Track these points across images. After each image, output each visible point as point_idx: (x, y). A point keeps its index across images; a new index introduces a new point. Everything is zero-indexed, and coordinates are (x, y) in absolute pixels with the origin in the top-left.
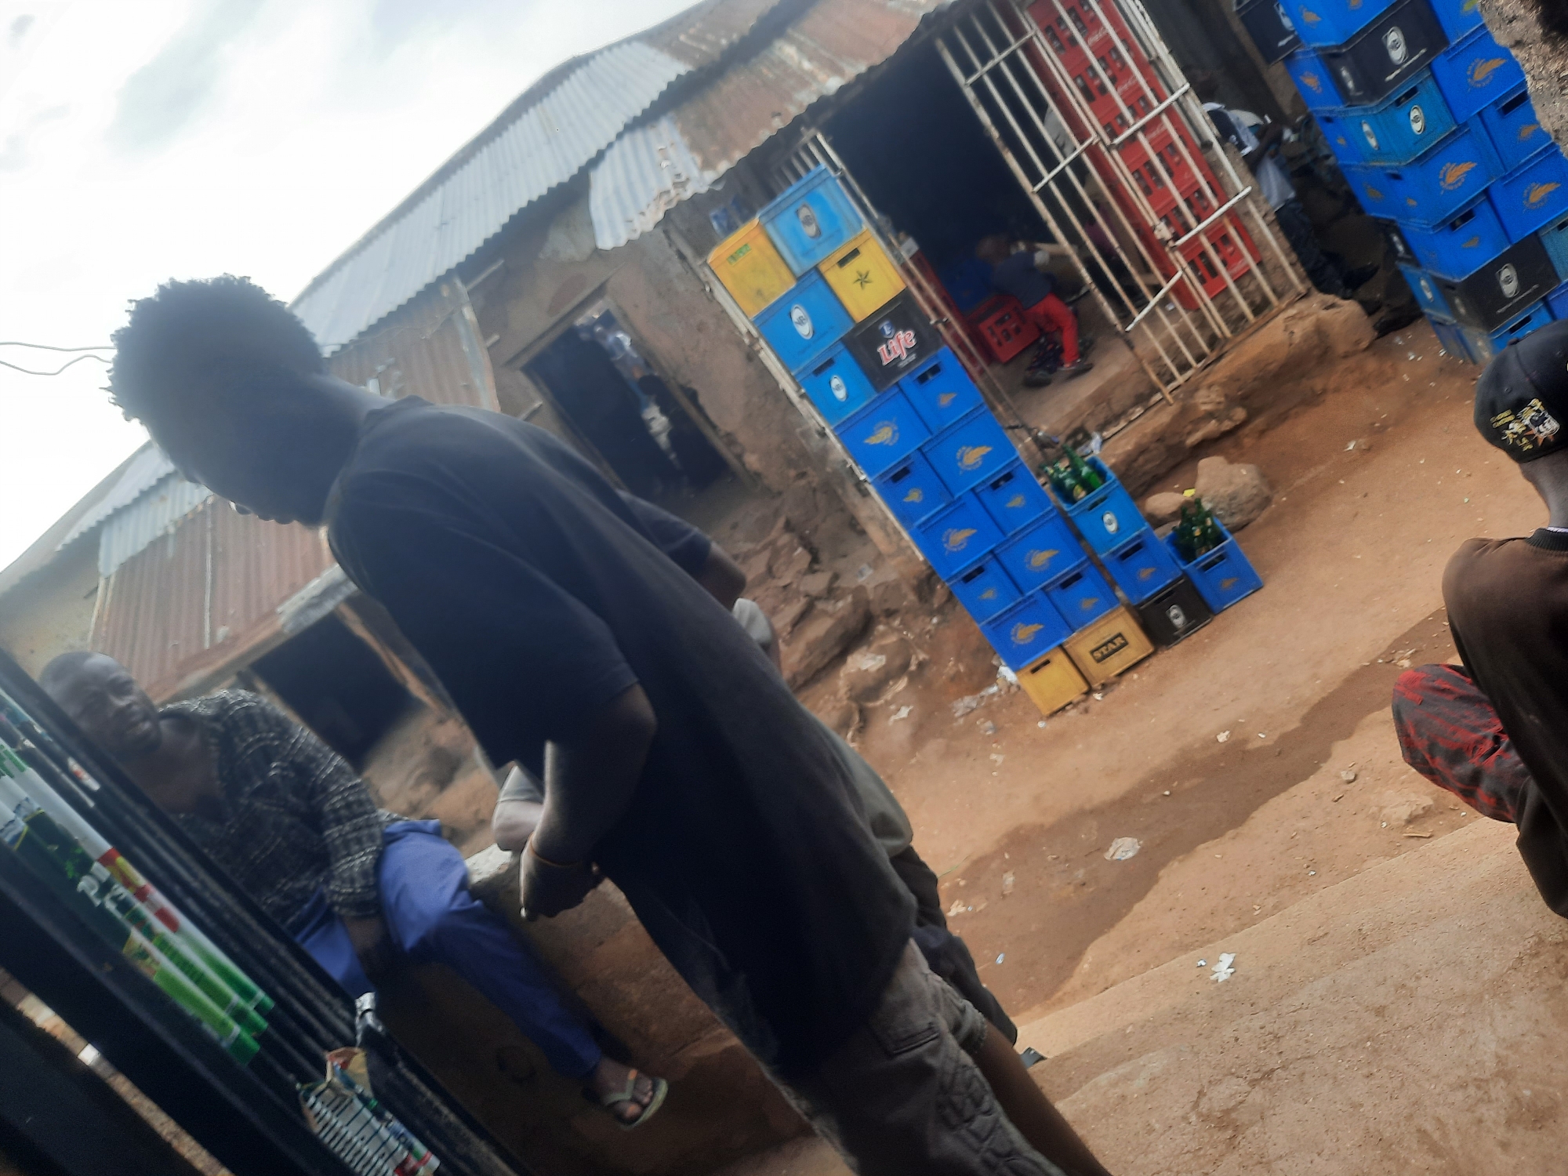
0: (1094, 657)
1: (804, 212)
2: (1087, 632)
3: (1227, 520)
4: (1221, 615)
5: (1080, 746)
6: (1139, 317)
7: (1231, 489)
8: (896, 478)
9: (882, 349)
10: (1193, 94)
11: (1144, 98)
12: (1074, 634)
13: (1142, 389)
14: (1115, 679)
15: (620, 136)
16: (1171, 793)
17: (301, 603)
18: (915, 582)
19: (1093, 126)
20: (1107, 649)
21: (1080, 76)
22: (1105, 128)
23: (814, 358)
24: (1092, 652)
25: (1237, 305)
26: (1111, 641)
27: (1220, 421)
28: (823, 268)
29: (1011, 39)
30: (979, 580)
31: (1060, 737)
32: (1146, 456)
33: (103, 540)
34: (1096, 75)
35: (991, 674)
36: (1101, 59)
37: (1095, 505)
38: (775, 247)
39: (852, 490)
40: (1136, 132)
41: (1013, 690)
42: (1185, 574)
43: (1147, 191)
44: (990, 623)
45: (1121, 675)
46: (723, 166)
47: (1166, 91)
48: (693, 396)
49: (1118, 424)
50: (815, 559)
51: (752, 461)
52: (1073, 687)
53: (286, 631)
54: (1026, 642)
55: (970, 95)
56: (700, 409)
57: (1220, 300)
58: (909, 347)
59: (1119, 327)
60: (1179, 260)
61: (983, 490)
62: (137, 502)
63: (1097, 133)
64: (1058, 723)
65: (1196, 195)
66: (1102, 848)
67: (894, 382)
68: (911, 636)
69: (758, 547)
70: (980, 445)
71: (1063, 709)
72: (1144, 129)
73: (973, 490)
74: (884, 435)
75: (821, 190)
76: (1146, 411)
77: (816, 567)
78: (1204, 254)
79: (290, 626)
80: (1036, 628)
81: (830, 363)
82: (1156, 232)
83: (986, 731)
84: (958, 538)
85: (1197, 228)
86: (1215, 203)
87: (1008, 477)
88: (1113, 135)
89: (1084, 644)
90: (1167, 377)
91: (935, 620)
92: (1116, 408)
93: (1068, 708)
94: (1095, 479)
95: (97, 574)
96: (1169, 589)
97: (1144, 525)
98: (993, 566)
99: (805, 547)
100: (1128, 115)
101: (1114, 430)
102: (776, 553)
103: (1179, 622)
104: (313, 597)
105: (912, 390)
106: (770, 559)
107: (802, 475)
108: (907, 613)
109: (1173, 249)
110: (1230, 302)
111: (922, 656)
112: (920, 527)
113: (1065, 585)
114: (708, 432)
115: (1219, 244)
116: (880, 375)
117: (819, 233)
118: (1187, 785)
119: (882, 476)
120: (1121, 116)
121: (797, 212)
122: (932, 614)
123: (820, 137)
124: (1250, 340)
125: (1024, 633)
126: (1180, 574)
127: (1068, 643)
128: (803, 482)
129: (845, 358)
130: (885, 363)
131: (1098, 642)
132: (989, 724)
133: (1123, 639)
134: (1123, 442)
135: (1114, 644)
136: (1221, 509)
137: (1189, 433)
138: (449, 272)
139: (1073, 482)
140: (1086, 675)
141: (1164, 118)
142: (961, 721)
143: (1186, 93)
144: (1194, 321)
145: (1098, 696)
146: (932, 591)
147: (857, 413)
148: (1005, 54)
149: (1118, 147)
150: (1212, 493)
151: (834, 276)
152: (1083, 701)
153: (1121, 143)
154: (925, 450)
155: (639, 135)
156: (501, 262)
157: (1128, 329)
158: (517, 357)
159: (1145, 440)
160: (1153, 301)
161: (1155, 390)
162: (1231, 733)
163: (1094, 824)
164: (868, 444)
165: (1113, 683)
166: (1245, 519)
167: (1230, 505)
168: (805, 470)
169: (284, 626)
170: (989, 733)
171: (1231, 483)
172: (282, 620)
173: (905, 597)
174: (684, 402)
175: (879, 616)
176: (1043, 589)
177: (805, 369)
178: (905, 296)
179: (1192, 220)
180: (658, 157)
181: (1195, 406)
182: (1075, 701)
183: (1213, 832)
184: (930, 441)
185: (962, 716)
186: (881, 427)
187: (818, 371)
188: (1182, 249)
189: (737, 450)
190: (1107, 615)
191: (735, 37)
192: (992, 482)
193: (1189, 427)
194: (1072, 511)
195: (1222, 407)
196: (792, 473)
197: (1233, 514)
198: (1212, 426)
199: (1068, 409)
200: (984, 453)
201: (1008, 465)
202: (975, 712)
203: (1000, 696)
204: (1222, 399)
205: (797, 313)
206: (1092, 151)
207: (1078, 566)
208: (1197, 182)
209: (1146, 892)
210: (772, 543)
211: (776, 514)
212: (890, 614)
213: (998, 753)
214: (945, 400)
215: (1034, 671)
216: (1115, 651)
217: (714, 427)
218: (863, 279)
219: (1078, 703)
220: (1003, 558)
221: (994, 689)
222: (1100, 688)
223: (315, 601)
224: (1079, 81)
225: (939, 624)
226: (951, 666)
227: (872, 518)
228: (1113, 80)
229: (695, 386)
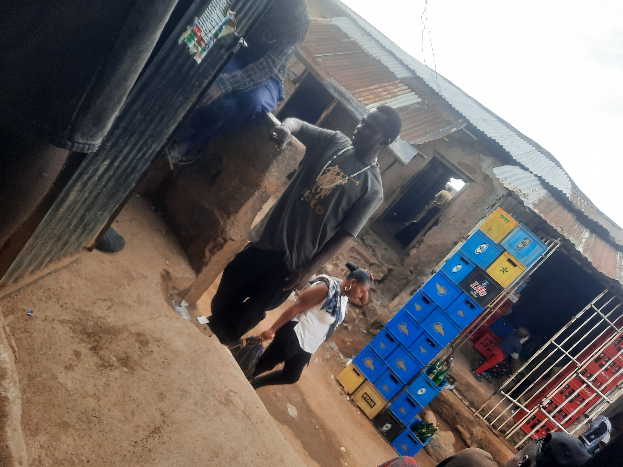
0: (364, 394)
1: (527, 241)
2: (373, 389)
3: (429, 446)
4: (390, 446)
5: (327, 392)
6: (507, 396)
7: (443, 446)
8: (424, 299)
9: (477, 283)
10: (608, 405)
11: (602, 384)
12: (372, 384)
13: (476, 404)
14: (356, 404)
15: (536, 175)
16: (317, 429)
17: (335, 85)
18: (379, 320)
19: (585, 364)
20: (368, 399)
21: (605, 355)
22: (585, 369)
23: (467, 256)
24: (365, 393)
25: (521, 440)
26: (372, 401)
27: (470, 438)
28: (505, 253)
29: (614, 322)
30: (388, 341)
31: (329, 384)
32: (449, 409)
33: (344, 18)
34: (607, 362)
35: (348, 356)
36: (614, 363)
37: (428, 383)
38: (510, 233)
39: (412, 289)
40: (586, 383)
41: (344, 365)
42: (406, 427)
43: (561, 392)
44: (371, 348)
45: (358, 407)
46: (536, 211)
47: (607, 394)
48: (436, 223)
49: (460, 395)
50: (380, 282)
51: (414, 252)
52: (350, 388)
53: (324, 81)
54: (365, 365)
55: (587, 308)
56: (431, 228)
57: (522, 433)
58: (480, 294)
59: (502, 388)
60: (535, 410)
61: (426, 335)
62: (360, 27)
63: (582, 366)
64: (334, 383)
65: (564, 414)
66: (290, 402)
67: (464, 291)
68: (357, 322)
69: (380, 260)
70: (444, 331)
71: (340, 385)
72: (588, 386)
73: (425, 331)
74: (441, 290)
75: (538, 246)
76: (467, 406)
77: (377, 282)
78: (540, 422)
79: (326, 82)
80: (372, 367)
81: (467, 263)
82: (545, 399)
83: (326, 355)
84: (404, 328)
85: (550, 416)
86: (563, 422)
87: (433, 345)
88: (583, 373)
89: (369, 389)
90: (483, 414)
91: (365, 331)
92: (466, 394)
93: (341, 387)
94: (439, 382)
95: (331, 18)
96: (398, 422)
97: (423, 406)
98: (395, 345)
99: (384, 277)
100: (593, 378)
101: (457, 393)
102: (379, 266)
103: (385, 428)
104: (338, 88)
105: (462, 299)
106: (377, 264)
107: (412, 272)
108: (365, 320)
109: (539, 407)
110: (521, 437)
111: (350, 328)
112: (406, 312)
113: (392, 377)
114: (422, 233)
115: (545, 428)
116: (466, 284)
117: (520, 249)
118: (322, 435)
119: (424, 292)
120: (591, 376)
121: (526, 239)
122: (367, 329)
123: (558, 246)
124: (507, 448)
125: (369, 363)
126: (405, 425)
127: (368, 382)
128: (409, 273)
129: (470, 269)
130: (471, 285)
131: (370, 395)
132: (329, 357)
133: (374, 406)
134: (453, 398)
135: (371, 402)
136: (434, 442)
137: (462, 426)
138: (468, 121)
139: (436, 374)
140: (356, 392)
141: (595, 394)
142: (328, 346)
143: (608, 402)
144: (509, 421)
145: (348, 398)
146: (377, 328)
147: (448, 277)
148: (607, 320)
149: (578, 376)
150: (440, 438)
151: (503, 259)
152: (345, 393)
153: (580, 377)
154: (438, 308)
155: (538, 182)
156: (476, 139)
157: (502, 392)
158: (438, 153)
159: (456, 407)
160: (515, 401)
161: (477, 409)
162: (345, 452)
163: (299, 399)
164: (436, 284)
165: (354, 404)
166: (432, 454)
167: (436, 446)
168: (414, 273)
169: (326, 80)
170: (325, 357)
171: (446, 445)
172: (328, 79)
173: (371, 318)
174: (432, 221)
175: (362, 309)
176: (389, 368)
177: (462, 253)
178: (500, 288)
179: (553, 414)
180: (533, 189)
181: (475, 427)
182: (345, 389)
183: (306, 446)
184: (442, 310)
185: (330, 346)
186: (444, 289)
187: (462, 259)
188: (540, 411)
189: (417, 245)
190: (382, 397)
191: (586, 214)
192: (430, 338)
193: (465, 425)
194: (424, 373)
195: (476, 438)
196: (412, 268)
197: (433, 448)
198: (467, 435)
199: (462, 374)
200: (441, 333)
201: (438, 344)
202: (332, 351)
203: (340, 360)
204: (479, 438)
205: (484, 246)
206: (574, 365)
207: (401, 381)
208: (570, 413)
209: (278, 420)
210: (382, 265)
211: (394, 265)
212: (364, 313)
213: (319, 360)
214: (461, 313)
215: (354, 370)
216: (368, 403)
217: (424, 235)
218: (504, 270)
219: (344, 391)
220: (399, 349)
221: (342, 357)
222: (352, 399)
223: (337, 90)
224: (602, 355)
225: (364, 333)
226: (348, 340)
227: (402, 298)
228: (606, 370)
229: (440, 224)
